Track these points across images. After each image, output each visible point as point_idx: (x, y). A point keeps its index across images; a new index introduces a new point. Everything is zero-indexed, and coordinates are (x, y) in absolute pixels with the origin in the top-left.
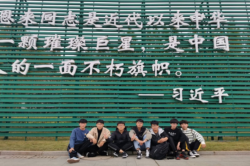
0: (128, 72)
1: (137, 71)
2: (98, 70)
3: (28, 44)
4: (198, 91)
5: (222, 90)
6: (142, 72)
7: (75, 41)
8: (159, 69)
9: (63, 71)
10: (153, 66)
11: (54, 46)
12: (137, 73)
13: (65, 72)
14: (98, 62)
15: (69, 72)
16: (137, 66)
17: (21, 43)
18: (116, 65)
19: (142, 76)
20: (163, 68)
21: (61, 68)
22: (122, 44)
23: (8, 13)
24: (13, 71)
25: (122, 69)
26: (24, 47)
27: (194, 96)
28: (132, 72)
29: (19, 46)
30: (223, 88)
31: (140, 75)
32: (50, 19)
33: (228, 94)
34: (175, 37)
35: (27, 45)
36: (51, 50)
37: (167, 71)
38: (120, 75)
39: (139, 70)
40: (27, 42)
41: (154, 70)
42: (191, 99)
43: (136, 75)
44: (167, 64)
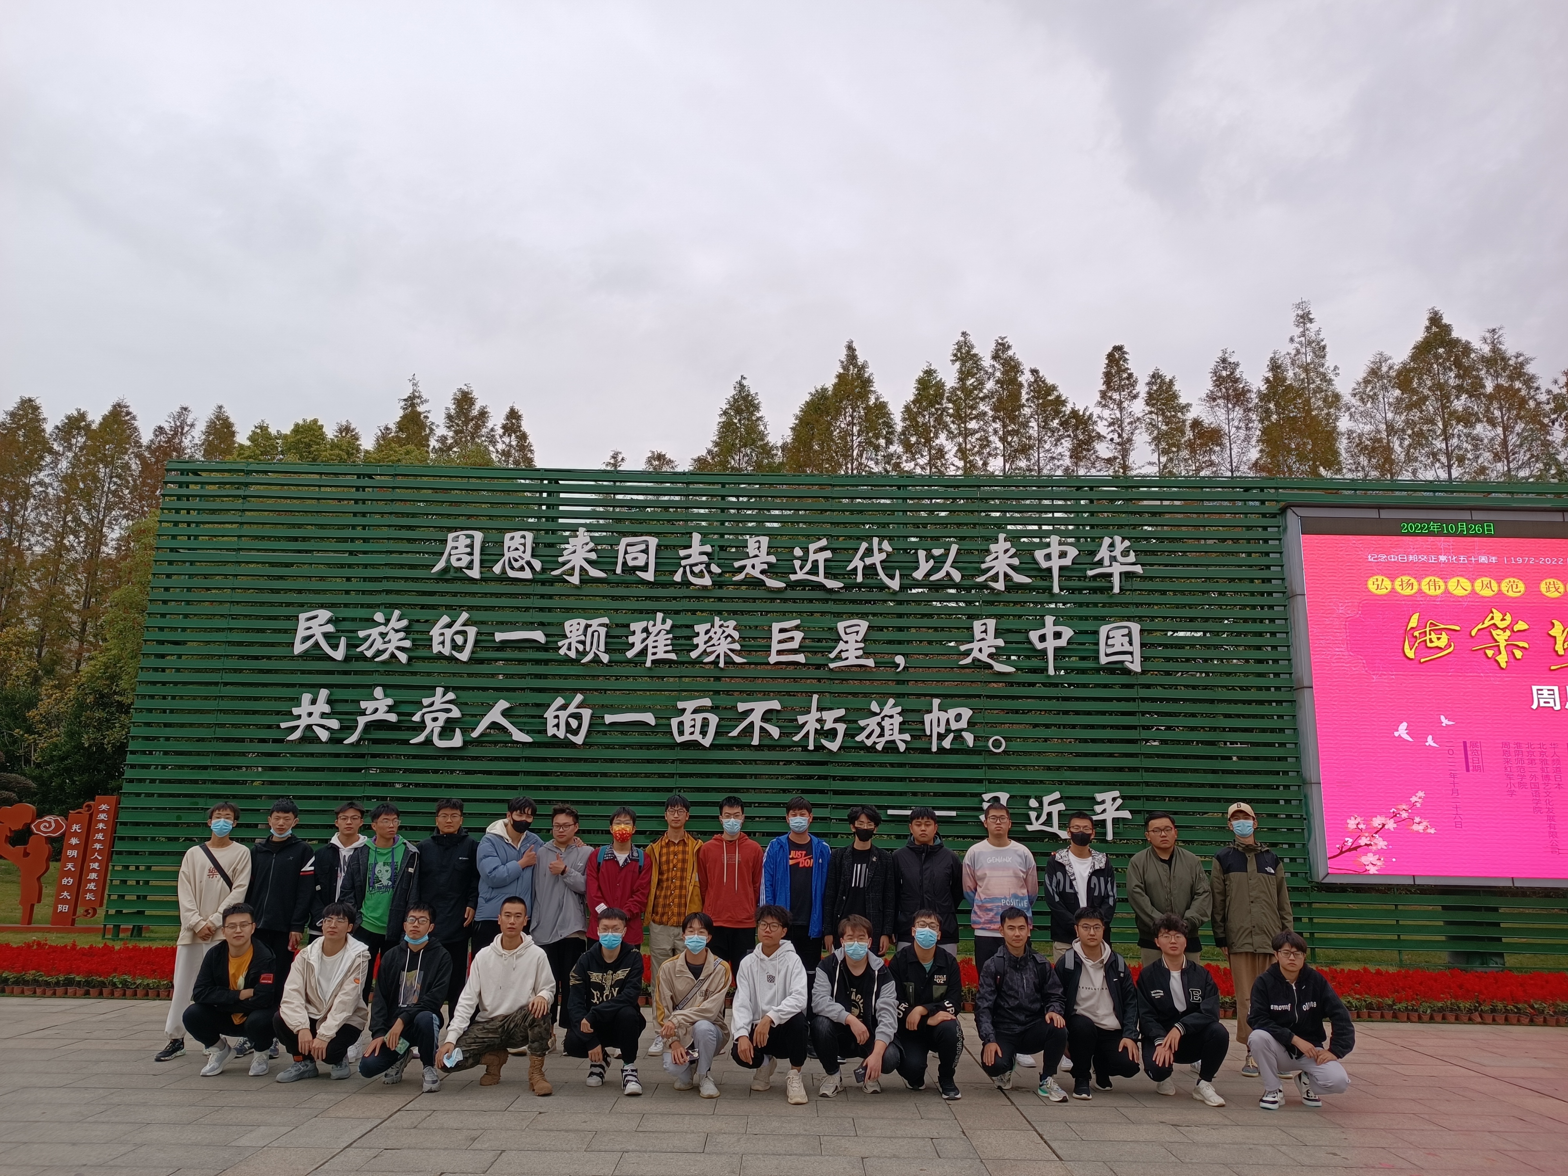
0: (858, 739)
1: (881, 735)
2: (775, 732)
3: (583, 643)
4: (1051, 804)
5: (1114, 799)
6: (897, 737)
7: (711, 634)
8: (942, 730)
9: (681, 733)
10: (927, 718)
11: (655, 650)
12: (883, 740)
13: (686, 737)
14: (775, 705)
15: (697, 737)
16: (883, 718)
17: (566, 642)
18: (826, 715)
19: (897, 748)
20: (954, 726)
21: (674, 722)
22: (841, 646)
23: (522, 541)
24: (550, 734)
25: (841, 728)
26: (572, 654)
27: (1038, 818)
28: (868, 737)
29: (562, 652)
30: (1116, 794)
31: (891, 747)
32: (641, 562)
33: (1131, 811)
34: (991, 623)
35: (581, 647)
36: (648, 664)
37: (965, 734)
38: (834, 746)
39: (887, 732)
40: (583, 638)
41: (928, 733)
42: (1029, 828)
43: (879, 747)
44: (967, 713)
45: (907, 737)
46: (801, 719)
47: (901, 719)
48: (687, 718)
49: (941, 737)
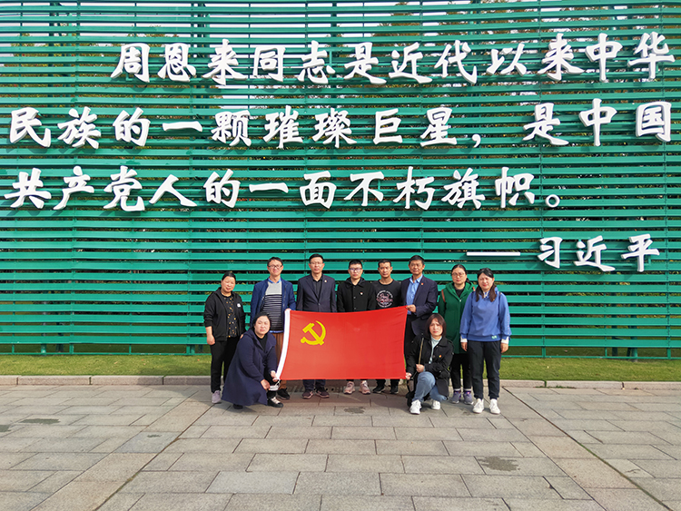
0: (444, 199)
1: (462, 196)
2: (379, 195)
3: (231, 131)
4: (594, 245)
5: (645, 240)
6: (474, 198)
8: (510, 192)
10: (498, 182)
11: (285, 135)
12: (463, 200)
13: (312, 201)
14: (379, 175)
15: (320, 201)
17: (218, 129)
18: (418, 182)
20: (519, 188)
21: (303, 190)
22: (430, 128)
24: (209, 200)
25: (431, 192)
26: (223, 139)
29: (215, 138)
30: (648, 236)
32: (272, 67)
33: (660, 250)
34: (550, 107)
36: (281, 146)
37: (527, 194)
38: (425, 206)
39: (466, 194)
40: (230, 127)
41: (498, 194)
42: (577, 263)
43: (460, 206)
44: (529, 178)
45: (482, 197)
46: (400, 186)
47: (478, 184)
48: (312, 187)
49: (508, 197)
